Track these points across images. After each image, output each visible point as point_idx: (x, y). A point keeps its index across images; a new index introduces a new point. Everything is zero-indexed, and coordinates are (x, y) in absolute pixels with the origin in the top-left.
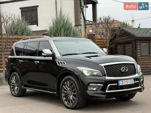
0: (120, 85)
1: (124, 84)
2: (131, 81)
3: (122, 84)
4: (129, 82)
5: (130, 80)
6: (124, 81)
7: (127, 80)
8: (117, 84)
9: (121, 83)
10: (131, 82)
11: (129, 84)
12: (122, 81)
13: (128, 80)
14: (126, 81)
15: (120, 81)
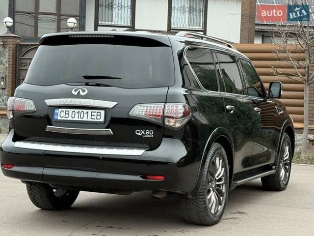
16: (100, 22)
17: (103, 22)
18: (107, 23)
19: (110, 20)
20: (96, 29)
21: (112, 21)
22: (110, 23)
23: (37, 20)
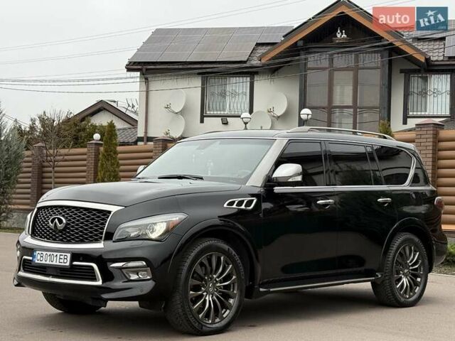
0: (36, 261)
1: (43, 262)
2: (61, 257)
3: (39, 262)
4: (55, 258)
5: (59, 254)
6: (44, 253)
7: (51, 253)
8: (31, 258)
9: (39, 257)
10: (62, 261)
11: (54, 263)
12: (40, 252)
13: (55, 254)
14: (49, 253)
15: (37, 252)
16: (411, 113)
17: (415, 113)
18: (419, 113)
19: (423, 109)
20: (405, 123)
21: (426, 111)
22: (423, 113)
23: (330, 114)
